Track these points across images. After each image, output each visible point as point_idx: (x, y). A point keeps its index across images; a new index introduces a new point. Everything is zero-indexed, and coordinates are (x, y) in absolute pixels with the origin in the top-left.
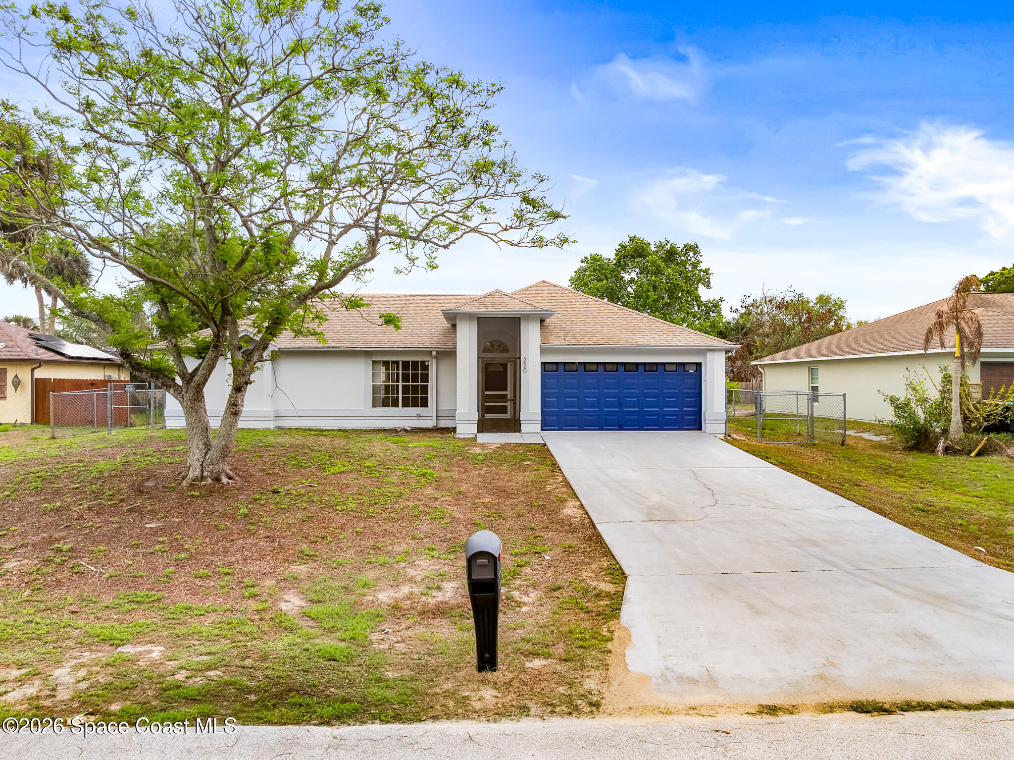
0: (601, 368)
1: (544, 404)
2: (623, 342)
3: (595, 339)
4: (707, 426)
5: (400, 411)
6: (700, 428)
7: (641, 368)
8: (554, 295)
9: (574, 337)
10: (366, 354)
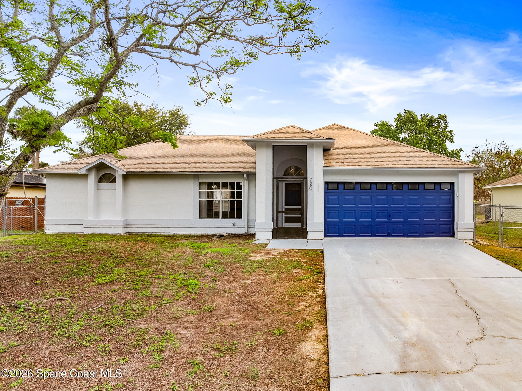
0: (373, 186)
1: (327, 215)
2: (390, 165)
3: (369, 163)
4: (459, 234)
5: (220, 220)
6: (453, 235)
7: (405, 187)
8: (341, 133)
9: (351, 162)
10: (195, 176)
